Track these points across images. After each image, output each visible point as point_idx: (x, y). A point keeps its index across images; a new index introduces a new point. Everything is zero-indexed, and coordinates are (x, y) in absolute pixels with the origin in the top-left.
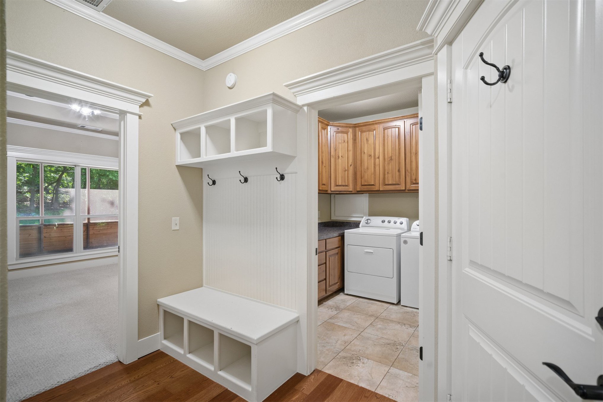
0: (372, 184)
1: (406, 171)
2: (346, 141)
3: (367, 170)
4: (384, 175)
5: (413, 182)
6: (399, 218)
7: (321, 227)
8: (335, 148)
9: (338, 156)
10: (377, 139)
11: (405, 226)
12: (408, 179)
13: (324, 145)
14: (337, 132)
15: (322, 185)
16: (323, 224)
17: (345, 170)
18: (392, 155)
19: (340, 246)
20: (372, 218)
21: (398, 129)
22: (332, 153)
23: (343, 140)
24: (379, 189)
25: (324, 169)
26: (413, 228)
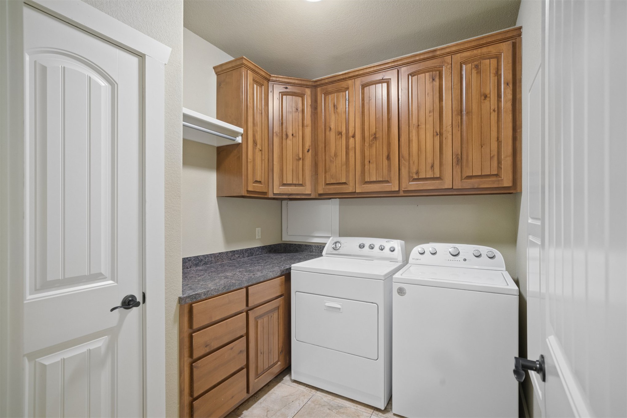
0: (343, 182)
1: (400, 158)
2: (300, 109)
3: (335, 158)
4: (363, 165)
5: (412, 177)
6: (388, 241)
7: (262, 254)
8: (280, 120)
9: (285, 134)
10: (350, 104)
11: (398, 254)
12: (404, 172)
13: (260, 113)
14: (283, 94)
15: (254, 183)
16: (266, 248)
17: (298, 158)
18: (377, 130)
19: (283, 292)
20: (343, 240)
21: (386, 84)
22: (276, 129)
23: (295, 107)
24: (354, 191)
25: (258, 155)
26: (413, 259)
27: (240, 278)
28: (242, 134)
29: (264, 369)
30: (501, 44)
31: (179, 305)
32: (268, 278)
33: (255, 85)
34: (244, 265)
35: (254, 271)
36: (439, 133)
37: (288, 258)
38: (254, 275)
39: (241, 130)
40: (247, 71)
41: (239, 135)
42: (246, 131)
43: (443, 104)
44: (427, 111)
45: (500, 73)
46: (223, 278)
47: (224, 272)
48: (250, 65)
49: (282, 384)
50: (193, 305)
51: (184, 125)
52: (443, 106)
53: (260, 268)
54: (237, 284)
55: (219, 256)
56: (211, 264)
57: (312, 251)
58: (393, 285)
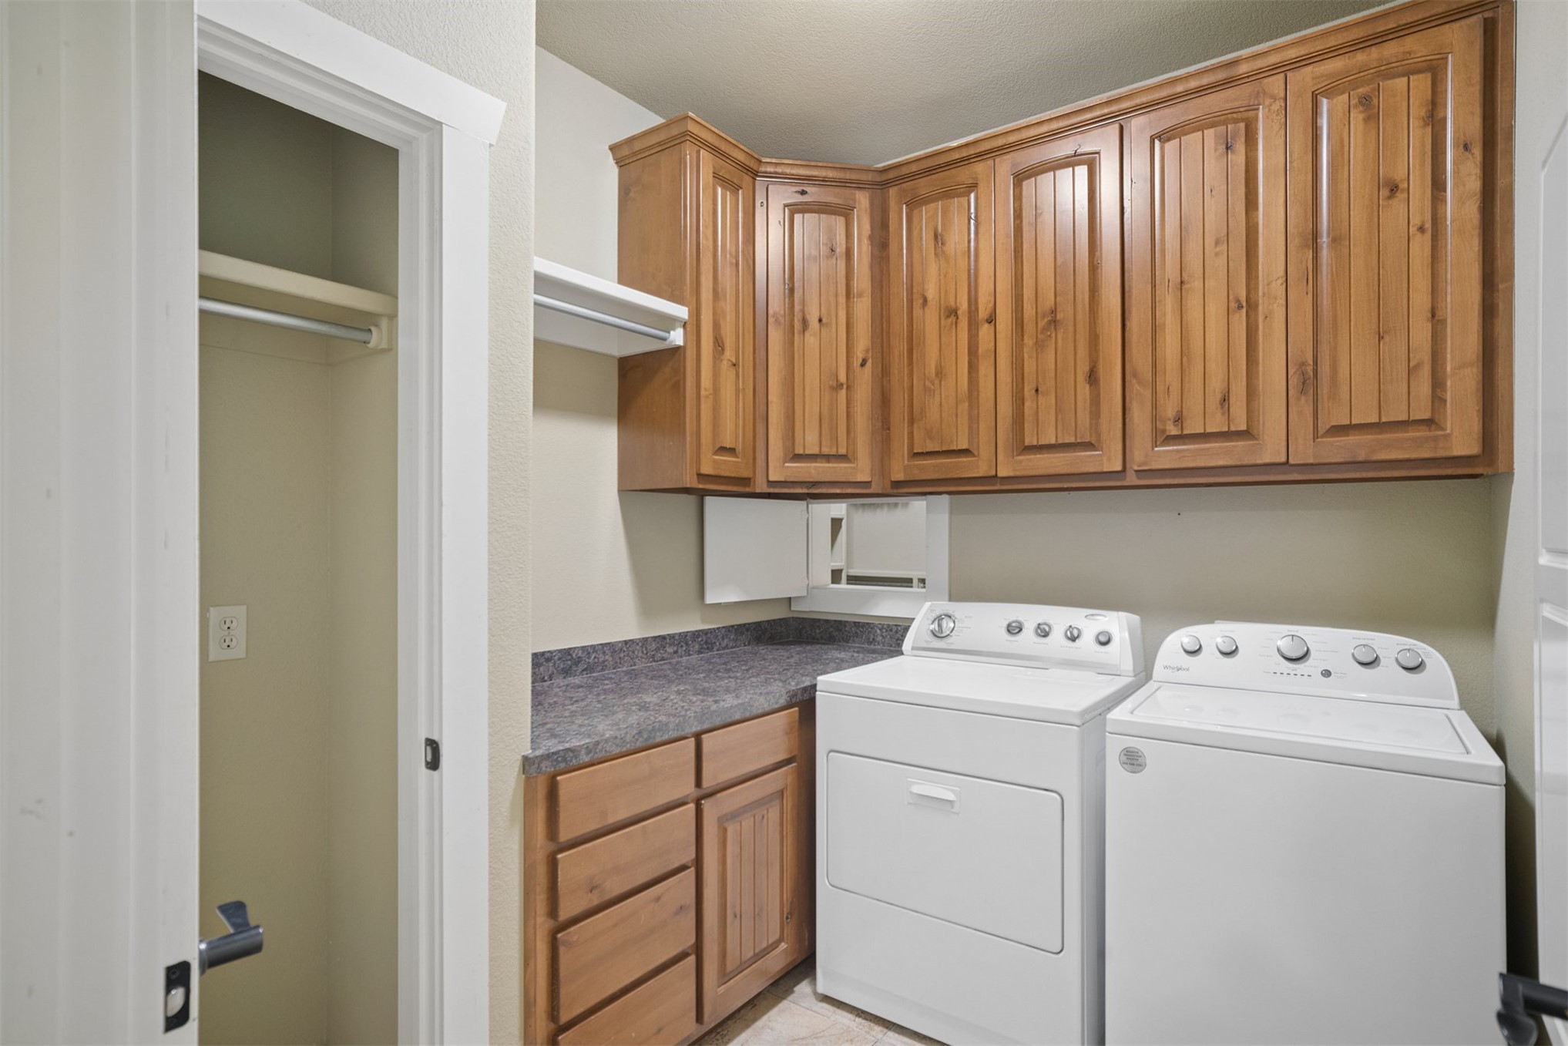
0: (960, 447)
1: (1128, 378)
2: (841, 249)
3: (937, 382)
4: (1019, 400)
5: (1164, 431)
6: (1092, 615)
7: (736, 646)
8: (787, 281)
9: (801, 319)
10: (982, 230)
11: (1121, 654)
12: (1140, 418)
13: (731, 263)
14: (794, 209)
15: (716, 453)
16: (747, 630)
17: (835, 384)
18: (1058, 298)
19: (796, 752)
20: (960, 609)
21: (1086, 167)
22: (776, 305)
23: (827, 244)
24: (994, 473)
25: (728, 376)
26: (1166, 667)
27: (679, 709)
28: (685, 323)
29: (743, 959)
30: (1447, 26)
31: (524, 776)
32: (755, 712)
33: (719, 190)
34: (690, 674)
35: (715, 691)
36: (1244, 304)
37: (806, 657)
38: (716, 702)
39: (682, 312)
40: (698, 152)
41: (677, 324)
42: (696, 314)
43: (1257, 217)
44: (1210, 241)
45: (1441, 115)
46: (634, 708)
47: (638, 693)
48: (704, 135)
49: (792, 1005)
50: (559, 778)
51: (537, 304)
52: (1257, 224)
53: (733, 684)
54: (671, 726)
55: (625, 649)
56: (603, 670)
57: (873, 639)
58: (1108, 741)
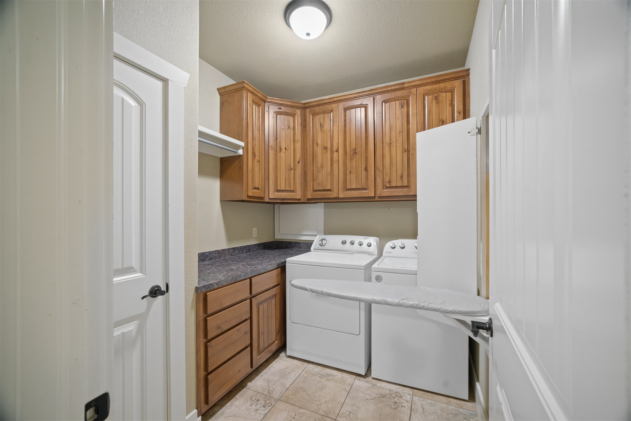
0: (328, 189)
1: (376, 170)
2: (292, 127)
3: (321, 169)
4: (345, 175)
5: (386, 185)
6: (366, 238)
7: (258, 250)
8: (275, 136)
9: (279, 148)
10: (334, 124)
11: (374, 249)
12: (379, 181)
13: (258, 129)
14: (277, 113)
15: (253, 189)
16: (261, 245)
17: (290, 169)
18: (356, 146)
19: (279, 282)
20: (328, 237)
21: (364, 108)
22: (271, 143)
23: (287, 125)
24: (338, 197)
25: (257, 165)
26: (386, 252)
27: (244, 270)
28: (243, 147)
29: (265, 347)
30: (455, 81)
31: (196, 293)
32: (268, 270)
33: (254, 106)
34: (245, 259)
35: (254, 264)
36: (407, 150)
37: (281, 253)
38: (255, 267)
39: (242, 144)
40: (247, 93)
41: (241, 148)
42: (247, 145)
43: (410, 126)
44: (398, 132)
45: (453, 104)
46: (229, 270)
47: (229, 266)
48: (250, 88)
49: (279, 360)
50: (207, 293)
51: (199, 141)
52: (410, 128)
53: (259, 262)
54: (242, 275)
55: (222, 252)
56: (215, 259)
57: (301, 247)
58: (372, 273)
